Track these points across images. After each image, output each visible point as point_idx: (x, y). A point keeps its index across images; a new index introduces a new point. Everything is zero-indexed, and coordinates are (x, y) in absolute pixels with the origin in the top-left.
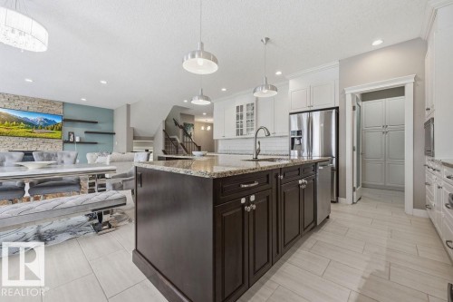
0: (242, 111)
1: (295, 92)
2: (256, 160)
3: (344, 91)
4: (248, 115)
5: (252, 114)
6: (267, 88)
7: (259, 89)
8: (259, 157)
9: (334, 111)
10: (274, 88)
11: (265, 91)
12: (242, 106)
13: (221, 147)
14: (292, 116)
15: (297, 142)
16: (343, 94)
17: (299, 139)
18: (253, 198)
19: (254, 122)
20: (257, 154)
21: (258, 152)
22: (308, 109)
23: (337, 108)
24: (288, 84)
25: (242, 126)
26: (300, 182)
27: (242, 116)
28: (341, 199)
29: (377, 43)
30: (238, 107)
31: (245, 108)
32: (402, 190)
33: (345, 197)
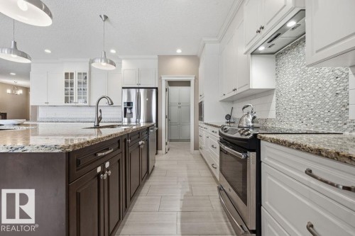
0: (72, 77)
1: (127, 71)
2: (97, 127)
3: (161, 78)
4: (79, 83)
5: (85, 83)
6: (106, 61)
7: (98, 61)
8: (101, 124)
9: (154, 90)
10: (112, 63)
11: (104, 64)
12: (72, 74)
13: (42, 114)
14: (124, 90)
15: (128, 111)
16: (160, 79)
17: (131, 109)
18: (107, 165)
19: (87, 91)
20: (99, 122)
21: (99, 120)
22: (137, 86)
23: (157, 88)
24: (121, 63)
25: (72, 94)
26: (140, 143)
27: (72, 84)
28: (159, 151)
29: (179, 51)
30: (67, 74)
31: (76, 76)
32: (189, 140)
33: (161, 150)
